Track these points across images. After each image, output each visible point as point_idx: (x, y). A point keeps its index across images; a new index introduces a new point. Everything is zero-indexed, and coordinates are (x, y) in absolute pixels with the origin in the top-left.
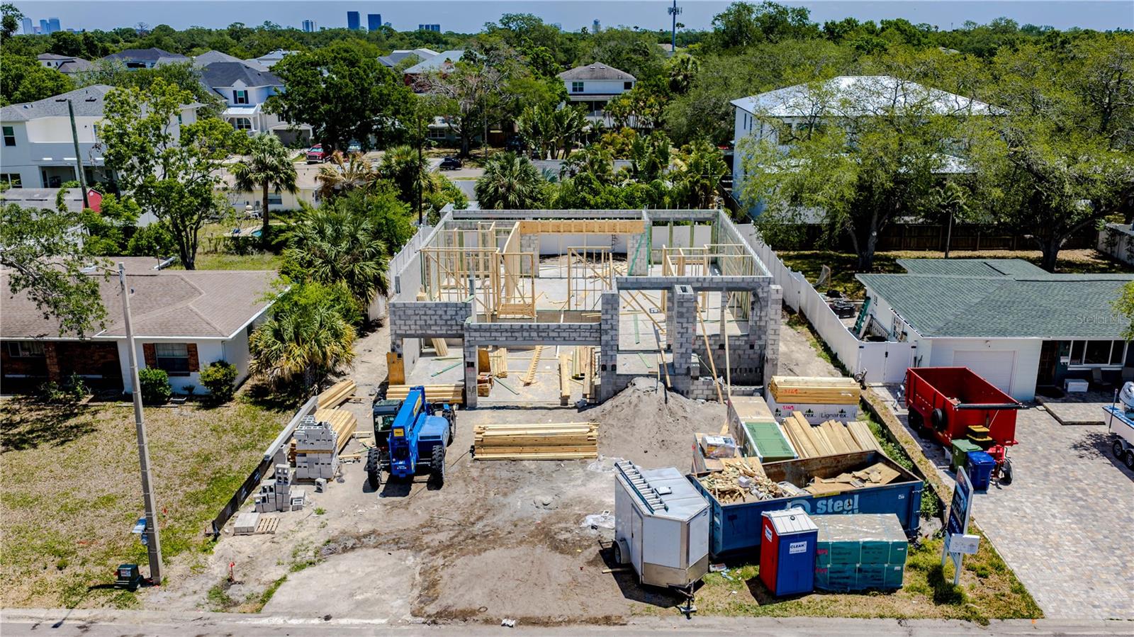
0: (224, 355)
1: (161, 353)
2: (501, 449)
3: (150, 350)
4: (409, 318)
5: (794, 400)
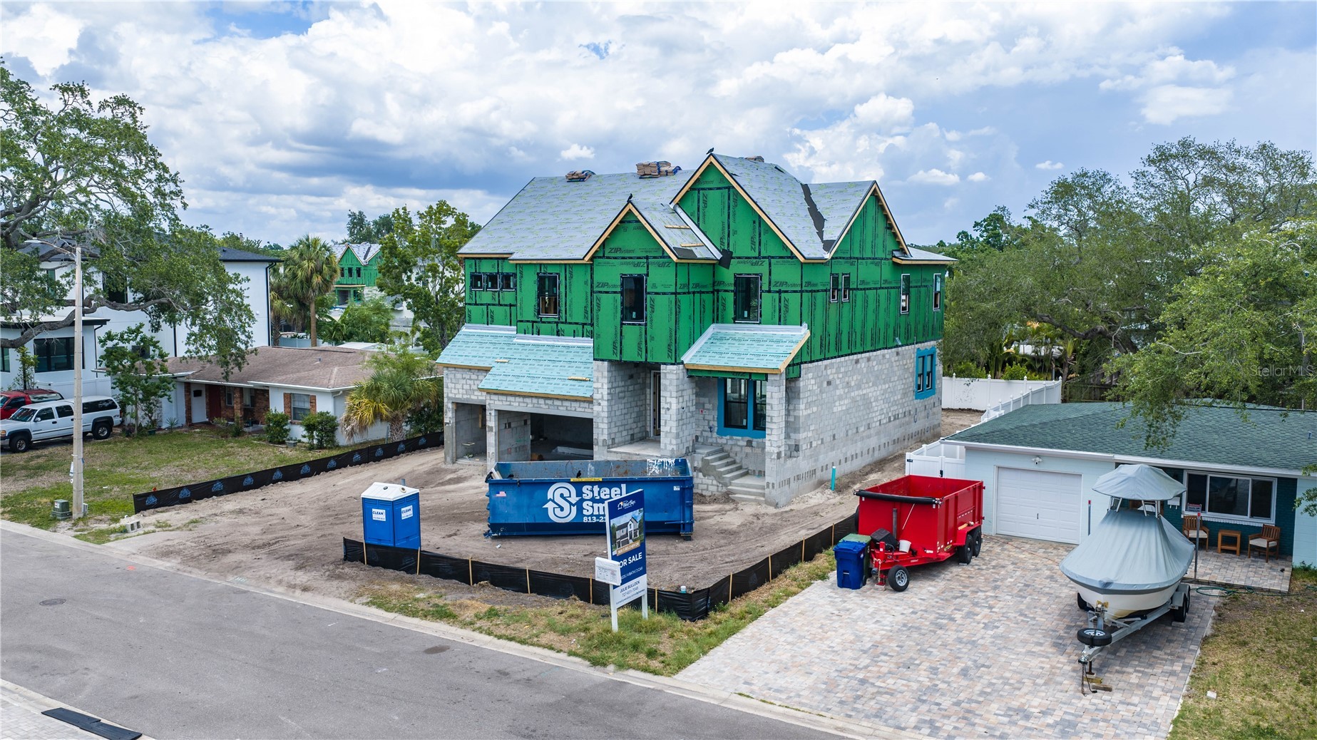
0: (334, 408)
1: (298, 403)
3: (288, 399)
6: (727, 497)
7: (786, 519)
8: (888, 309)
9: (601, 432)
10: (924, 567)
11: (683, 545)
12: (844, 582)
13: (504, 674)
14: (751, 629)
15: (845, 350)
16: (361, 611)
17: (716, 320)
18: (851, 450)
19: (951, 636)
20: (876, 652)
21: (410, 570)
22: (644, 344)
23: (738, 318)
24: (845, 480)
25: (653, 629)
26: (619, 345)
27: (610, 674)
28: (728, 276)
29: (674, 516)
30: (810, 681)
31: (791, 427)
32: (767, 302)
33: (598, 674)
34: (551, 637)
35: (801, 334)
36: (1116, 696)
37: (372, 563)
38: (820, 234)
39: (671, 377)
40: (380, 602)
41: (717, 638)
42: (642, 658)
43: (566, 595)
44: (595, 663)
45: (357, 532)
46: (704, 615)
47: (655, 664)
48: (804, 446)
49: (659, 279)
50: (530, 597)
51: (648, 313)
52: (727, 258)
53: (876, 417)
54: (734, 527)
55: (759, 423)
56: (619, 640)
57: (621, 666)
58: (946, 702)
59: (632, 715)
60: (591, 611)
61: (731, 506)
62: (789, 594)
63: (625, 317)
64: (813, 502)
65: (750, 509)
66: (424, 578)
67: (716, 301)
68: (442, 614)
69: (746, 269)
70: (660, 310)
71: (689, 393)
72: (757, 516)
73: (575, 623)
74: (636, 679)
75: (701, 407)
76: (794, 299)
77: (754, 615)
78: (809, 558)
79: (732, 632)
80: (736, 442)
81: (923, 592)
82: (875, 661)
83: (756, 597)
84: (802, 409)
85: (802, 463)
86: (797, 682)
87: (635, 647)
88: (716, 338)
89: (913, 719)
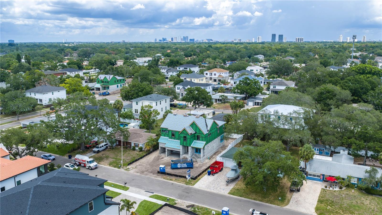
1: (136, 144)
4: (161, 144)
6: (196, 162)
7: (203, 165)
8: (216, 134)
9: (181, 153)
10: (216, 173)
11: (192, 169)
12: (208, 175)
13: (179, 186)
14: (200, 181)
15: (210, 141)
16: (162, 179)
17: (195, 140)
18: (211, 153)
19: (217, 181)
20: (210, 183)
21: (165, 174)
22: (186, 144)
23: (197, 140)
24: (210, 157)
25: (191, 181)
26: (183, 143)
27: (188, 186)
28: (196, 135)
29: (191, 166)
30: (205, 186)
31: (204, 153)
32: (201, 138)
33: (187, 186)
34: (182, 182)
35: (205, 142)
36: (228, 187)
37: (161, 173)
38: (207, 129)
39: (190, 148)
40: (164, 178)
41: (197, 182)
42: (191, 184)
43: (182, 177)
44: (187, 185)
45: (159, 170)
46: (195, 179)
47: (192, 185)
48: (205, 155)
49: (188, 137)
50: (179, 178)
51: (187, 140)
52: (196, 133)
53: (214, 148)
54: (197, 166)
55: (200, 152)
56: (188, 183)
57: (189, 185)
58: (215, 188)
59: (191, 190)
60: (185, 179)
61: (197, 163)
62: (203, 176)
63: (184, 140)
64: (206, 162)
65: (199, 163)
66: (167, 175)
67: (195, 138)
68: (171, 180)
69: (198, 135)
70: (188, 140)
71: (192, 149)
72: (200, 164)
73: (184, 181)
74: (190, 186)
75: (193, 150)
76: (204, 139)
77: (200, 179)
78: (205, 171)
79: (198, 181)
80: (197, 154)
81: (216, 175)
82: (210, 184)
83: (200, 177)
84: (205, 151)
85: (205, 157)
86: (204, 186)
87: (190, 183)
88: (195, 142)
89: (212, 189)
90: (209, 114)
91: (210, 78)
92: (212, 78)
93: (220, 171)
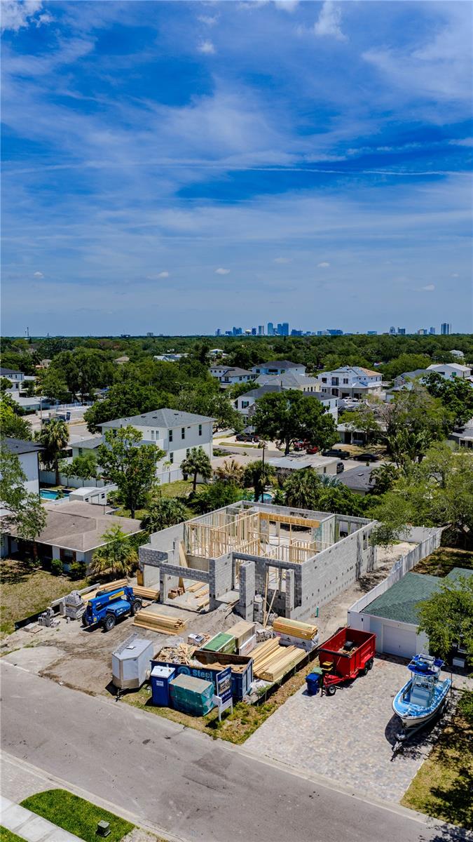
0: (85, 560)
1: (67, 554)
2: (143, 623)
3: (62, 551)
4: (145, 555)
5: (282, 631)
18: (328, 593)
19: (348, 723)
20: (318, 733)
30: (291, 748)
48: (304, 601)
53: (341, 572)
74: (229, 746)
82: (317, 738)
84: (303, 584)
90: (325, 468)
91: (333, 390)
92: (337, 390)
93: (362, 673)
